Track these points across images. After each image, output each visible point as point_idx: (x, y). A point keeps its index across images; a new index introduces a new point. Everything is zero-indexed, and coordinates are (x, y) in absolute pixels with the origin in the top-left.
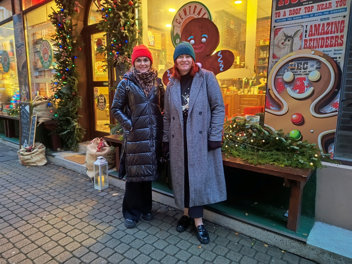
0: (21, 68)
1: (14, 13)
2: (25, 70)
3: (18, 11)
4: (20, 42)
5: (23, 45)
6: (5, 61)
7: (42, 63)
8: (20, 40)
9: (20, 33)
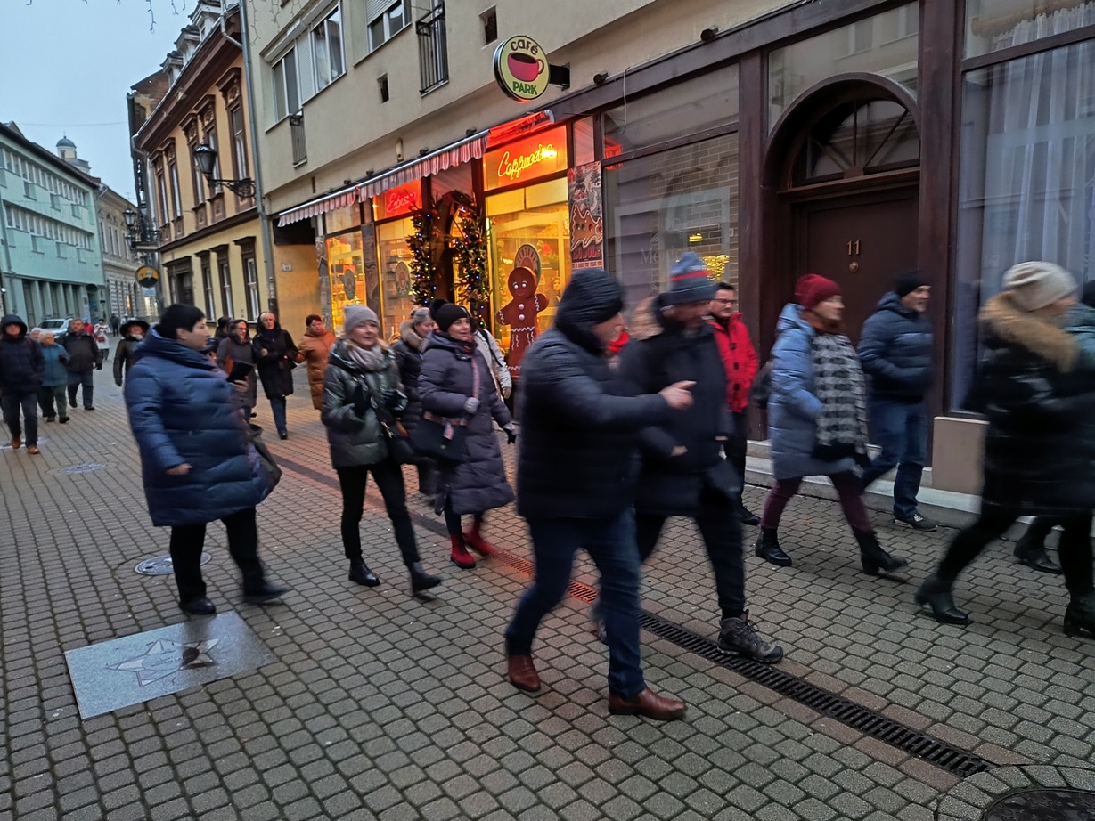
0: (371, 295)
1: (363, 222)
2: (377, 298)
3: (368, 220)
4: (371, 260)
5: (374, 264)
6: (348, 284)
7: (398, 290)
8: (370, 258)
9: (370, 249)
